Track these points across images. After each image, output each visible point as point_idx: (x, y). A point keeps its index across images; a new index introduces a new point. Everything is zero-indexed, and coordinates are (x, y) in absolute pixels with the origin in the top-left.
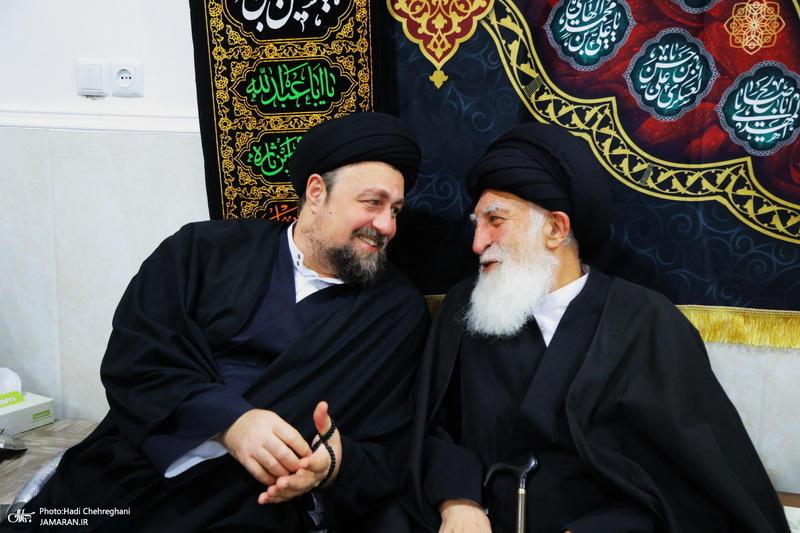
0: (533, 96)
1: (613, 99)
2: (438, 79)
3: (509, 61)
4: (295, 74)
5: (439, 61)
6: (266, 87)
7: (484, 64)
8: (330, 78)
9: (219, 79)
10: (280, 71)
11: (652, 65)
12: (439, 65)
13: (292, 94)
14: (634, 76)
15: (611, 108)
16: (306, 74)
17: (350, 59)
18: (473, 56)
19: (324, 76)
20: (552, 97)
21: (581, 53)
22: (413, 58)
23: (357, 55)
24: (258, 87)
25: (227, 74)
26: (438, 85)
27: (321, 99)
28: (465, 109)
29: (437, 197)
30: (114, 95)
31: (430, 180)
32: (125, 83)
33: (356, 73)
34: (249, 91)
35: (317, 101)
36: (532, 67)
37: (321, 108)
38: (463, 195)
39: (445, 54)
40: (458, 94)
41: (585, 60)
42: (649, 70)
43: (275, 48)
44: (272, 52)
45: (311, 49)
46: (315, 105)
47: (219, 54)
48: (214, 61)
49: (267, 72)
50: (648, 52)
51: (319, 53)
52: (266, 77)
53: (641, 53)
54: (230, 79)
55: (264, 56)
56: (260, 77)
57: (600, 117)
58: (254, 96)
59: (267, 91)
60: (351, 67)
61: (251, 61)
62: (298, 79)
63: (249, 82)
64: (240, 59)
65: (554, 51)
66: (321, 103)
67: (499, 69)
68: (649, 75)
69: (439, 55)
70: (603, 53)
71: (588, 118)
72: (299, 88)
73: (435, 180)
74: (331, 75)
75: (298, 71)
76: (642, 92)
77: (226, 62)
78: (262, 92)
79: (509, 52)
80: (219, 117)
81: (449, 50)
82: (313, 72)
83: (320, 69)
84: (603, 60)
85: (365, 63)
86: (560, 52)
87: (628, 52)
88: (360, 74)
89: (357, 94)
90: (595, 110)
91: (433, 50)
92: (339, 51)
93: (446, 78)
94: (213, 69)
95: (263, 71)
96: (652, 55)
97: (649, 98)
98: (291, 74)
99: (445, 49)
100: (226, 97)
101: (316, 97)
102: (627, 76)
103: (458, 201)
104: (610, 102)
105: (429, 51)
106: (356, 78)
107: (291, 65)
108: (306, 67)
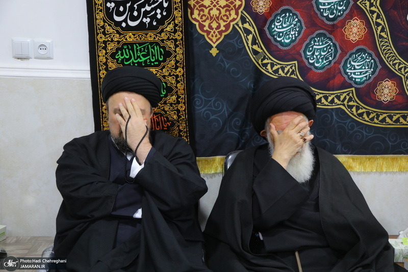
0: (260, 60)
1: (296, 62)
2: (214, 52)
3: (247, 44)
4: (142, 49)
5: (214, 43)
6: (127, 55)
7: (236, 45)
8: (160, 51)
9: (100, 51)
10: (135, 47)
11: (312, 47)
12: (214, 45)
13: (141, 59)
14: (305, 52)
15: (295, 66)
16: (148, 49)
17: (172, 42)
18: (231, 41)
19: (157, 50)
20: (270, 61)
21: (283, 41)
22: (201, 42)
23: (176, 40)
24: (122, 55)
25: (105, 48)
26: (214, 55)
27: (156, 61)
28: (227, 66)
29: (214, 109)
30: (35, 58)
31: (210, 101)
32: (42, 52)
33: (175, 49)
34: (117, 57)
35: (153, 62)
36: (259, 47)
37: (155, 66)
38: (227, 108)
39: (217, 40)
40: (224, 59)
41: (285, 44)
42: (311, 49)
43: (132, 36)
44: (130, 37)
45: (151, 36)
46: (152, 64)
47: (101, 38)
48: (98, 42)
49: (128, 48)
50: (310, 41)
51: (155, 38)
52: (127, 50)
53: (308, 41)
54: (106, 51)
55: (126, 39)
56: (124, 50)
57: (291, 70)
58: (120, 60)
59: (127, 57)
60: (172, 46)
61: (118, 42)
62: (144, 51)
63: (117, 52)
64: (112, 41)
65: (270, 40)
66: (155, 63)
67: (243, 48)
68: (311, 51)
69: (214, 40)
70: (292, 41)
71: (286, 71)
72: (144, 56)
73: (213, 101)
74: (161, 49)
75: (144, 47)
76: (308, 59)
77: (105, 42)
78: (125, 58)
79: (248, 39)
80: (100, 70)
81: (219, 38)
82: (151, 48)
83: (155, 47)
84: (292, 44)
85: (180, 44)
86: (272, 40)
87: (303, 40)
88: (178, 49)
89: (176, 59)
90: (289, 67)
91: (211, 38)
92: (165, 38)
93: (218, 52)
94: (98, 46)
95: (125, 47)
96: (312, 42)
97: (311, 61)
98: (140, 49)
99: (217, 38)
100: (104, 60)
101: (153, 60)
102: (302, 52)
103: (225, 111)
104: (295, 64)
105: (209, 38)
106: (175, 51)
107: (140, 44)
108: (148, 45)
